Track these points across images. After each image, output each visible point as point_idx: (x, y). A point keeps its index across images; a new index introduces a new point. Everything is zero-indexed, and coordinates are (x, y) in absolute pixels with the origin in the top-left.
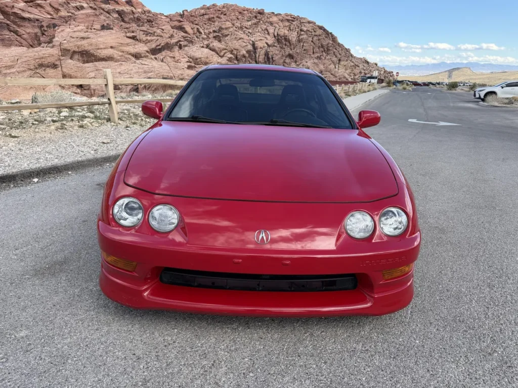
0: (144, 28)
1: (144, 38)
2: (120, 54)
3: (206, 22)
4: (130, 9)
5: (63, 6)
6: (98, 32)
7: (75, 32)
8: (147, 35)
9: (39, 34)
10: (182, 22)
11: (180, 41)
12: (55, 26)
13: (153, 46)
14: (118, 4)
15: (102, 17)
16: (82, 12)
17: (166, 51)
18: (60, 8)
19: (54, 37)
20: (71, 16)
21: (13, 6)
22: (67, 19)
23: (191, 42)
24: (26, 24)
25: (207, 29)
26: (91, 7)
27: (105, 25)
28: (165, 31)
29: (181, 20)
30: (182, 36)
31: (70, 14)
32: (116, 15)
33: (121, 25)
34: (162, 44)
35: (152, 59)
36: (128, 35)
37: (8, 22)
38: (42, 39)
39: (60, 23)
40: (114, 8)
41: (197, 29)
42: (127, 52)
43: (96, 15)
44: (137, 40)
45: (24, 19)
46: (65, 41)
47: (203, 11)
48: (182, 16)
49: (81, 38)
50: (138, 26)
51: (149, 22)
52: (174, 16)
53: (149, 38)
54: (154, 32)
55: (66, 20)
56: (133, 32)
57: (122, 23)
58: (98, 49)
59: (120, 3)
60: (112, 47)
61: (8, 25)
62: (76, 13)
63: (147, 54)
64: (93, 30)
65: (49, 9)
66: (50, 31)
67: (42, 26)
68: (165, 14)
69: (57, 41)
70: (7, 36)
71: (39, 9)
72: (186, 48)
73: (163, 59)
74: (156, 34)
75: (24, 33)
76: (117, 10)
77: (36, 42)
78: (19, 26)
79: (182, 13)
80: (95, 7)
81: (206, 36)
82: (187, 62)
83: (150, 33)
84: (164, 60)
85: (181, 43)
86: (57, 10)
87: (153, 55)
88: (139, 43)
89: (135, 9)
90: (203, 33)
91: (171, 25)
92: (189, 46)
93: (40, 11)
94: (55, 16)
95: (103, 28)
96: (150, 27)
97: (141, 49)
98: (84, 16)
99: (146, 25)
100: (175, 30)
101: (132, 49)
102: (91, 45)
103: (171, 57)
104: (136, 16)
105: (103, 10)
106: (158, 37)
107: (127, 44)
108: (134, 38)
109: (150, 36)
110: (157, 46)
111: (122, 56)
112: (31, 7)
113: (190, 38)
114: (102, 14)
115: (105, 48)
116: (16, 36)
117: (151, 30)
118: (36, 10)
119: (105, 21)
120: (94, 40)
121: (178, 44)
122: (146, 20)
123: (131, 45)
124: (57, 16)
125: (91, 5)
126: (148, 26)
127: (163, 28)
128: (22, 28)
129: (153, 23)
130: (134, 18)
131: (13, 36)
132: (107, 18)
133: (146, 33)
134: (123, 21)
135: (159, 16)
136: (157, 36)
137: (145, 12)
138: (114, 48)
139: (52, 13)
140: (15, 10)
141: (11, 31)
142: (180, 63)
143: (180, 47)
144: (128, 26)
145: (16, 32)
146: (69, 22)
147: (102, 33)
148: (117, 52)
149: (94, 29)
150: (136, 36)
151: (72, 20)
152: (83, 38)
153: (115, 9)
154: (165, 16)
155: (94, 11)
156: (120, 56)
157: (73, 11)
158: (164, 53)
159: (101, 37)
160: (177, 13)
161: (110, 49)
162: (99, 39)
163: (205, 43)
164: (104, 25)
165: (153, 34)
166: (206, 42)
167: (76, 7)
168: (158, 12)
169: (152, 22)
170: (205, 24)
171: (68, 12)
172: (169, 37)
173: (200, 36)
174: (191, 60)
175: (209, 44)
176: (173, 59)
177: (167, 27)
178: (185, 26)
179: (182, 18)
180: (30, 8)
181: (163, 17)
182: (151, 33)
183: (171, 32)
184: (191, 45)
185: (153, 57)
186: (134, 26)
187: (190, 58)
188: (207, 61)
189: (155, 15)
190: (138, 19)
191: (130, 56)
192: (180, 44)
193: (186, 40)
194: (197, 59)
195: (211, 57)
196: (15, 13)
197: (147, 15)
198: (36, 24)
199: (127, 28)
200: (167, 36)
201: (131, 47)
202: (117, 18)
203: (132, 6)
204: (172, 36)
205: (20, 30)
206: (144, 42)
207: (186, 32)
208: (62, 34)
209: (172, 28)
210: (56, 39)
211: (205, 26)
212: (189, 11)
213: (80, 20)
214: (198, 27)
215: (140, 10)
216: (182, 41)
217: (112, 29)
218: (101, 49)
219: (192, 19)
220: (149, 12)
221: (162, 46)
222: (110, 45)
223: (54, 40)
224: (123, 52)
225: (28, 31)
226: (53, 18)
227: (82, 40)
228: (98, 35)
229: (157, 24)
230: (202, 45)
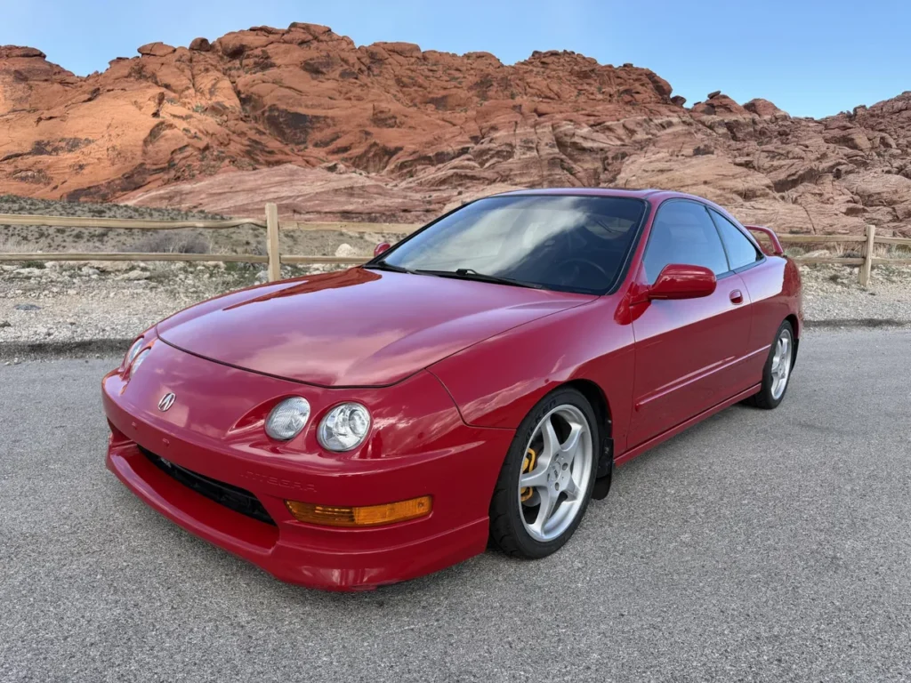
0: (770, 147)
1: (766, 163)
2: (719, 192)
3: (905, 125)
4: (751, 117)
5: (641, 125)
6: (689, 159)
7: (651, 162)
8: (774, 157)
9: (600, 170)
10: (850, 128)
11: (839, 164)
12: (624, 155)
13: (782, 176)
14: (731, 111)
15: (700, 136)
16: (669, 130)
17: (805, 183)
18: (636, 129)
19: (619, 173)
20: (650, 139)
21: (574, 134)
22: (643, 143)
23: (864, 164)
24: (587, 157)
25: (905, 137)
26: (684, 122)
27: (702, 147)
28: (810, 148)
29: (849, 125)
30: (845, 155)
31: (650, 136)
32: (723, 130)
33: (729, 146)
34: (801, 172)
35: (774, 198)
36: (738, 160)
37: (563, 157)
38: (602, 177)
39: (632, 151)
40: (721, 118)
41: (882, 138)
42: (731, 189)
43: (690, 133)
44: (754, 168)
45: (584, 150)
46: (634, 178)
47: (900, 104)
48: (850, 117)
49: (659, 171)
50: (760, 144)
51: (781, 135)
52: (833, 119)
53: (776, 163)
54: (788, 153)
55: (642, 146)
56: (748, 155)
57: (732, 142)
58: (682, 187)
59: (733, 110)
60: (705, 183)
61: (562, 160)
62: (659, 134)
63: (768, 191)
64: (680, 157)
65: (621, 132)
66: (617, 163)
67: (607, 158)
68: (816, 119)
69: (622, 178)
70: (558, 177)
71: (608, 133)
72: (851, 177)
73: (796, 199)
74: (790, 156)
75: (580, 169)
76: (726, 121)
77: (593, 181)
78: (576, 161)
79: (852, 112)
80: (692, 121)
81: (899, 151)
82: (848, 202)
83: (779, 154)
84: (799, 201)
85: (840, 167)
86: (632, 132)
87: (778, 192)
88: (756, 172)
89: (759, 115)
90: (894, 146)
91: (824, 137)
92: (859, 172)
93: (607, 136)
94: (627, 141)
95: (698, 152)
96: (783, 143)
97: (757, 182)
98: (670, 137)
99: (775, 140)
100: (832, 146)
101: (740, 185)
102: (673, 180)
103: (815, 194)
104: (759, 127)
105: (703, 123)
106: (795, 161)
107: (733, 176)
108: (747, 165)
109: (779, 159)
110: (789, 176)
111: (721, 195)
112: (597, 131)
113: (862, 156)
114: (699, 130)
115: (694, 185)
116: (569, 175)
117: (784, 149)
118: (602, 135)
119: (702, 140)
120: (678, 173)
121: (834, 170)
122: (776, 133)
123: (740, 177)
124: (631, 141)
125: (684, 119)
126: (779, 143)
127: (807, 143)
128: (579, 163)
129: (790, 137)
130: (755, 131)
131: (565, 175)
132: (707, 135)
133: (771, 155)
134: (735, 138)
135: (804, 123)
136: (794, 158)
137: (776, 119)
138: (709, 183)
139: (624, 137)
140: (576, 139)
141: (563, 168)
142: (832, 204)
143: (838, 175)
144: (739, 145)
145: (570, 170)
146: (645, 149)
147: (694, 161)
148: (712, 190)
149: (683, 155)
150: (751, 162)
151: (651, 145)
152: (662, 171)
153: (723, 121)
154: (816, 122)
155: (686, 127)
156: (717, 196)
157: (655, 131)
158: (801, 188)
159: (692, 166)
160: (842, 113)
161: (703, 186)
162: (688, 171)
163: (895, 165)
164: (699, 148)
165: (786, 156)
166: (897, 163)
167: (661, 124)
168: (802, 116)
169: (788, 135)
170: (903, 128)
171: (647, 134)
172: (818, 159)
173: (885, 151)
174: (857, 198)
175: (905, 166)
176: (818, 198)
177: (817, 143)
178: (854, 136)
179: (850, 121)
180: (595, 134)
181: (811, 124)
182: (782, 155)
183: (823, 149)
184: (862, 170)
185: (777, 195)
186: (752, 145)
187: (857, 194)
188: (895, 198)
189: (797, 122)
190: (762, 133)
191: (735, 196)
192: (838, 170)
193: (851, 162)
194: (870, 196)
195: (906, 190)
196: (574, 144)
197: (780, 123)
198: (598, 156)
199: (738, 149)
200: (813, 157)
201: (739, 180)
202: (724, 135)
203: (755, 112)
204: (824, 156)
205: (576, 167)
206: (765, 170)
207: (855, 147)
208: (631, 167)
209: (827, 141)
210: (622, 175)
211: (902, 132)
212: (868, 107)
213: (661, 144)
214: (884, 134)
215: (767, 117)
216: (844, 164)
217: (712, 153)
218: (688, 186)
219: (871, 121)
220: (785, 118)
221: (800, 176)
222: (703, 179)
223: (618, 177)
224: (724, 189)
225: (586, 166)
226: (623, 145)
227: (660, 173)
228: (687, 165)
229: (796, 137)
230: (886, 169)
